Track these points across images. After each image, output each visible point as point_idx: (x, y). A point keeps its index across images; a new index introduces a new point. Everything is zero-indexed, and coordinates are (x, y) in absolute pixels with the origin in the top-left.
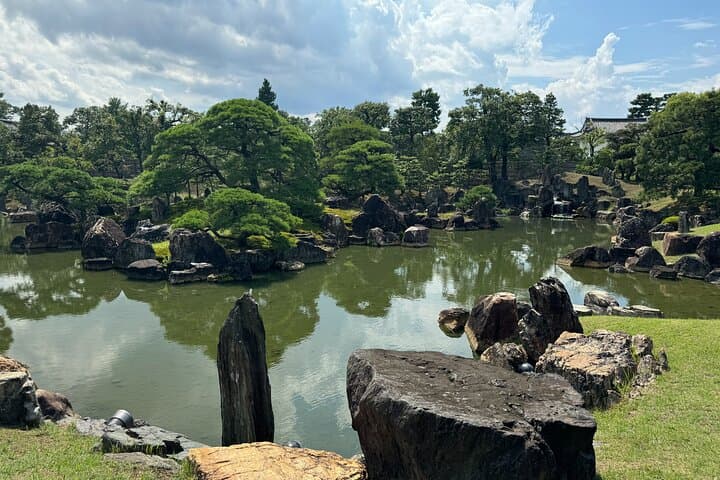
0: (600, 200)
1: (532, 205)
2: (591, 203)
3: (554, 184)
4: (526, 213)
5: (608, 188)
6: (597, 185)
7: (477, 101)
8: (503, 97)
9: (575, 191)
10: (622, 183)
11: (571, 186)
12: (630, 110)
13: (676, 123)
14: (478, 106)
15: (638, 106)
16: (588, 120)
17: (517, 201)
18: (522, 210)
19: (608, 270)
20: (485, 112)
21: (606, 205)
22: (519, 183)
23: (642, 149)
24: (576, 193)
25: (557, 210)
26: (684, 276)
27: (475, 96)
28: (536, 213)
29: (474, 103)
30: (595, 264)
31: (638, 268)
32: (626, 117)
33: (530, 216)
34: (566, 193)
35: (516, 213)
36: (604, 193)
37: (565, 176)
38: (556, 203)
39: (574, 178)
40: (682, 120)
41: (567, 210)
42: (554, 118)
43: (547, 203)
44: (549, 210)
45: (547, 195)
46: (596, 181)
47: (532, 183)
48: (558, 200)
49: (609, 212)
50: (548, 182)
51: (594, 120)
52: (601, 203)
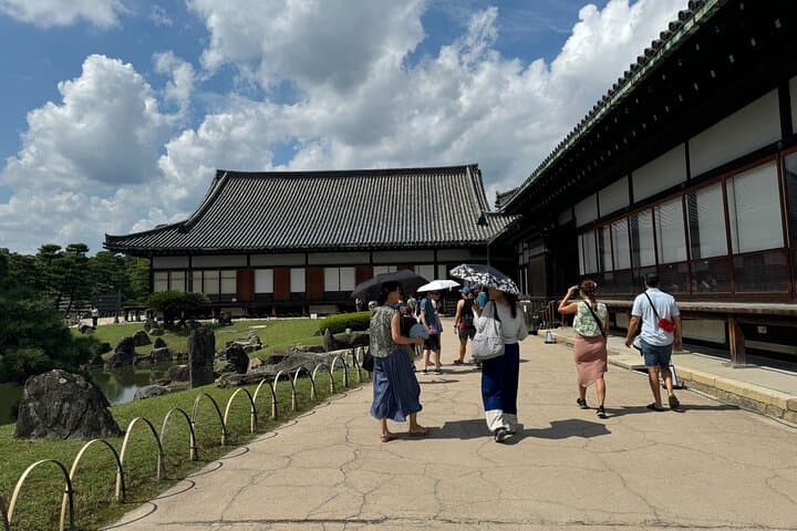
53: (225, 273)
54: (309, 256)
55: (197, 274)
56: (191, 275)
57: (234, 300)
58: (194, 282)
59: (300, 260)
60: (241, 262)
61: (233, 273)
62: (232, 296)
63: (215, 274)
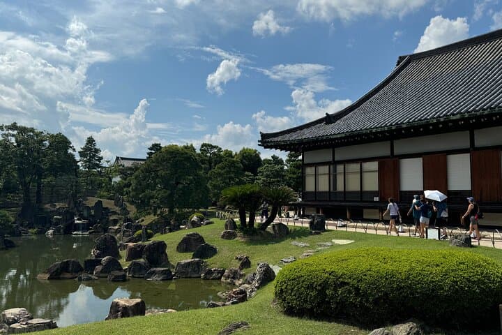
0: (111, 218)
1: (56, 224)
2: (104, 221)
3: (78, 207)
4: (51, 231)
5: (117, 209)
6: (109, 207)
7: (13, 135)
8: (37, 136)
9: (93, 212)
10: (128, 204)
11: (89, 209)
12: (148, 154)
13: (154, 164)
14: (13, 140)
15: (153, 152)
16: (118, 158)
17: (44, 221)
18: (49, 229)
19: (77, 279)
20: (18, 145)
21: (115, 222)
22: (47, 206)
23: (135, 181)
24: (93, 213)
25: (77, 227)
26: (133, 277)
27: (10, 132)
28: (59, 231)
29: (9, 138)
30: (68, 275)
31: (101, 275)
32: (145, 158)
33: (54, 234)
34: (85, 214)
35: (42, 232)
36: (114, 213)
37: (87, 200)
38: (77, 222)
39: (92, 202)
40: (158, 163)
41: (85, 228)
42: (94, 155)
43: (70, 222)
44: (72, 227)
45: (69, 215)
46: (109, 203)
47: (58, 206)
48: (78, 220)
49: (117, 227)
50: (72, 205)
51: (122, 159)
52: (112, 220)
53: (367, 166)
54: (476, 132)
55: (340, 168)
56: (335, 170)
57: (376, 199)
58: (338, 177)
59: (462, 140)
60: (383, 150)
61: (374, 166)
62: (374, 194)
63: (356, 167)
